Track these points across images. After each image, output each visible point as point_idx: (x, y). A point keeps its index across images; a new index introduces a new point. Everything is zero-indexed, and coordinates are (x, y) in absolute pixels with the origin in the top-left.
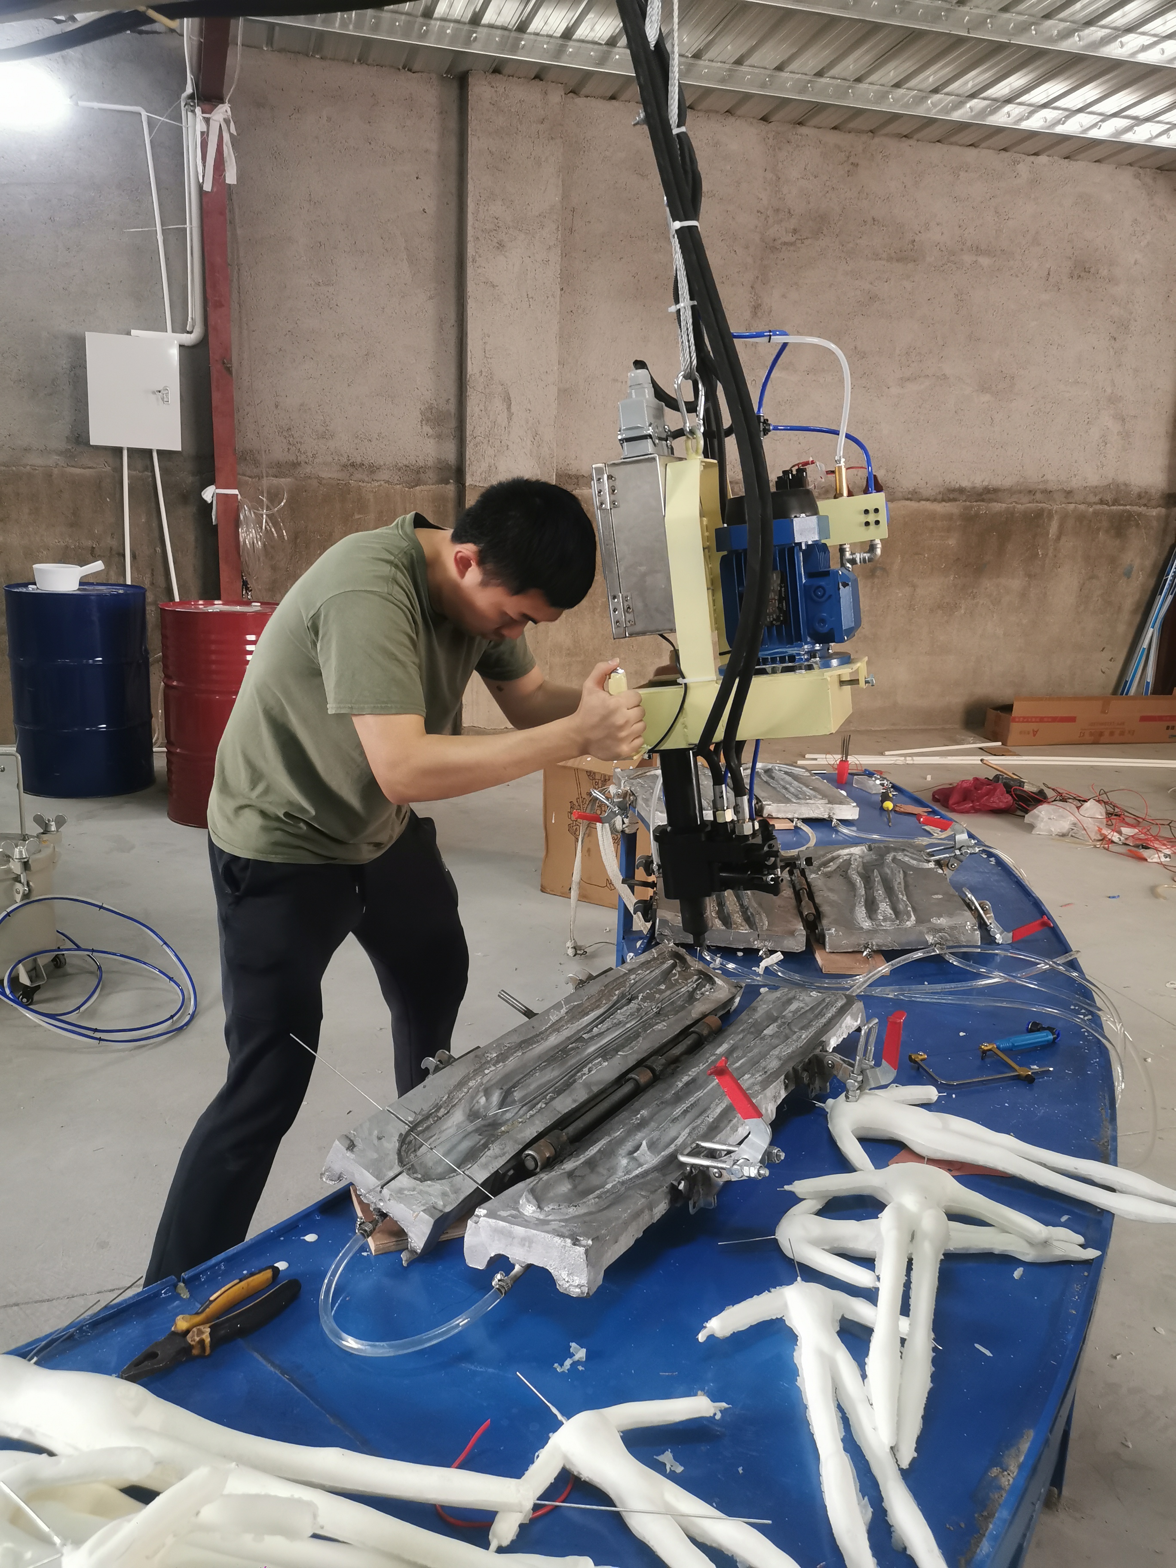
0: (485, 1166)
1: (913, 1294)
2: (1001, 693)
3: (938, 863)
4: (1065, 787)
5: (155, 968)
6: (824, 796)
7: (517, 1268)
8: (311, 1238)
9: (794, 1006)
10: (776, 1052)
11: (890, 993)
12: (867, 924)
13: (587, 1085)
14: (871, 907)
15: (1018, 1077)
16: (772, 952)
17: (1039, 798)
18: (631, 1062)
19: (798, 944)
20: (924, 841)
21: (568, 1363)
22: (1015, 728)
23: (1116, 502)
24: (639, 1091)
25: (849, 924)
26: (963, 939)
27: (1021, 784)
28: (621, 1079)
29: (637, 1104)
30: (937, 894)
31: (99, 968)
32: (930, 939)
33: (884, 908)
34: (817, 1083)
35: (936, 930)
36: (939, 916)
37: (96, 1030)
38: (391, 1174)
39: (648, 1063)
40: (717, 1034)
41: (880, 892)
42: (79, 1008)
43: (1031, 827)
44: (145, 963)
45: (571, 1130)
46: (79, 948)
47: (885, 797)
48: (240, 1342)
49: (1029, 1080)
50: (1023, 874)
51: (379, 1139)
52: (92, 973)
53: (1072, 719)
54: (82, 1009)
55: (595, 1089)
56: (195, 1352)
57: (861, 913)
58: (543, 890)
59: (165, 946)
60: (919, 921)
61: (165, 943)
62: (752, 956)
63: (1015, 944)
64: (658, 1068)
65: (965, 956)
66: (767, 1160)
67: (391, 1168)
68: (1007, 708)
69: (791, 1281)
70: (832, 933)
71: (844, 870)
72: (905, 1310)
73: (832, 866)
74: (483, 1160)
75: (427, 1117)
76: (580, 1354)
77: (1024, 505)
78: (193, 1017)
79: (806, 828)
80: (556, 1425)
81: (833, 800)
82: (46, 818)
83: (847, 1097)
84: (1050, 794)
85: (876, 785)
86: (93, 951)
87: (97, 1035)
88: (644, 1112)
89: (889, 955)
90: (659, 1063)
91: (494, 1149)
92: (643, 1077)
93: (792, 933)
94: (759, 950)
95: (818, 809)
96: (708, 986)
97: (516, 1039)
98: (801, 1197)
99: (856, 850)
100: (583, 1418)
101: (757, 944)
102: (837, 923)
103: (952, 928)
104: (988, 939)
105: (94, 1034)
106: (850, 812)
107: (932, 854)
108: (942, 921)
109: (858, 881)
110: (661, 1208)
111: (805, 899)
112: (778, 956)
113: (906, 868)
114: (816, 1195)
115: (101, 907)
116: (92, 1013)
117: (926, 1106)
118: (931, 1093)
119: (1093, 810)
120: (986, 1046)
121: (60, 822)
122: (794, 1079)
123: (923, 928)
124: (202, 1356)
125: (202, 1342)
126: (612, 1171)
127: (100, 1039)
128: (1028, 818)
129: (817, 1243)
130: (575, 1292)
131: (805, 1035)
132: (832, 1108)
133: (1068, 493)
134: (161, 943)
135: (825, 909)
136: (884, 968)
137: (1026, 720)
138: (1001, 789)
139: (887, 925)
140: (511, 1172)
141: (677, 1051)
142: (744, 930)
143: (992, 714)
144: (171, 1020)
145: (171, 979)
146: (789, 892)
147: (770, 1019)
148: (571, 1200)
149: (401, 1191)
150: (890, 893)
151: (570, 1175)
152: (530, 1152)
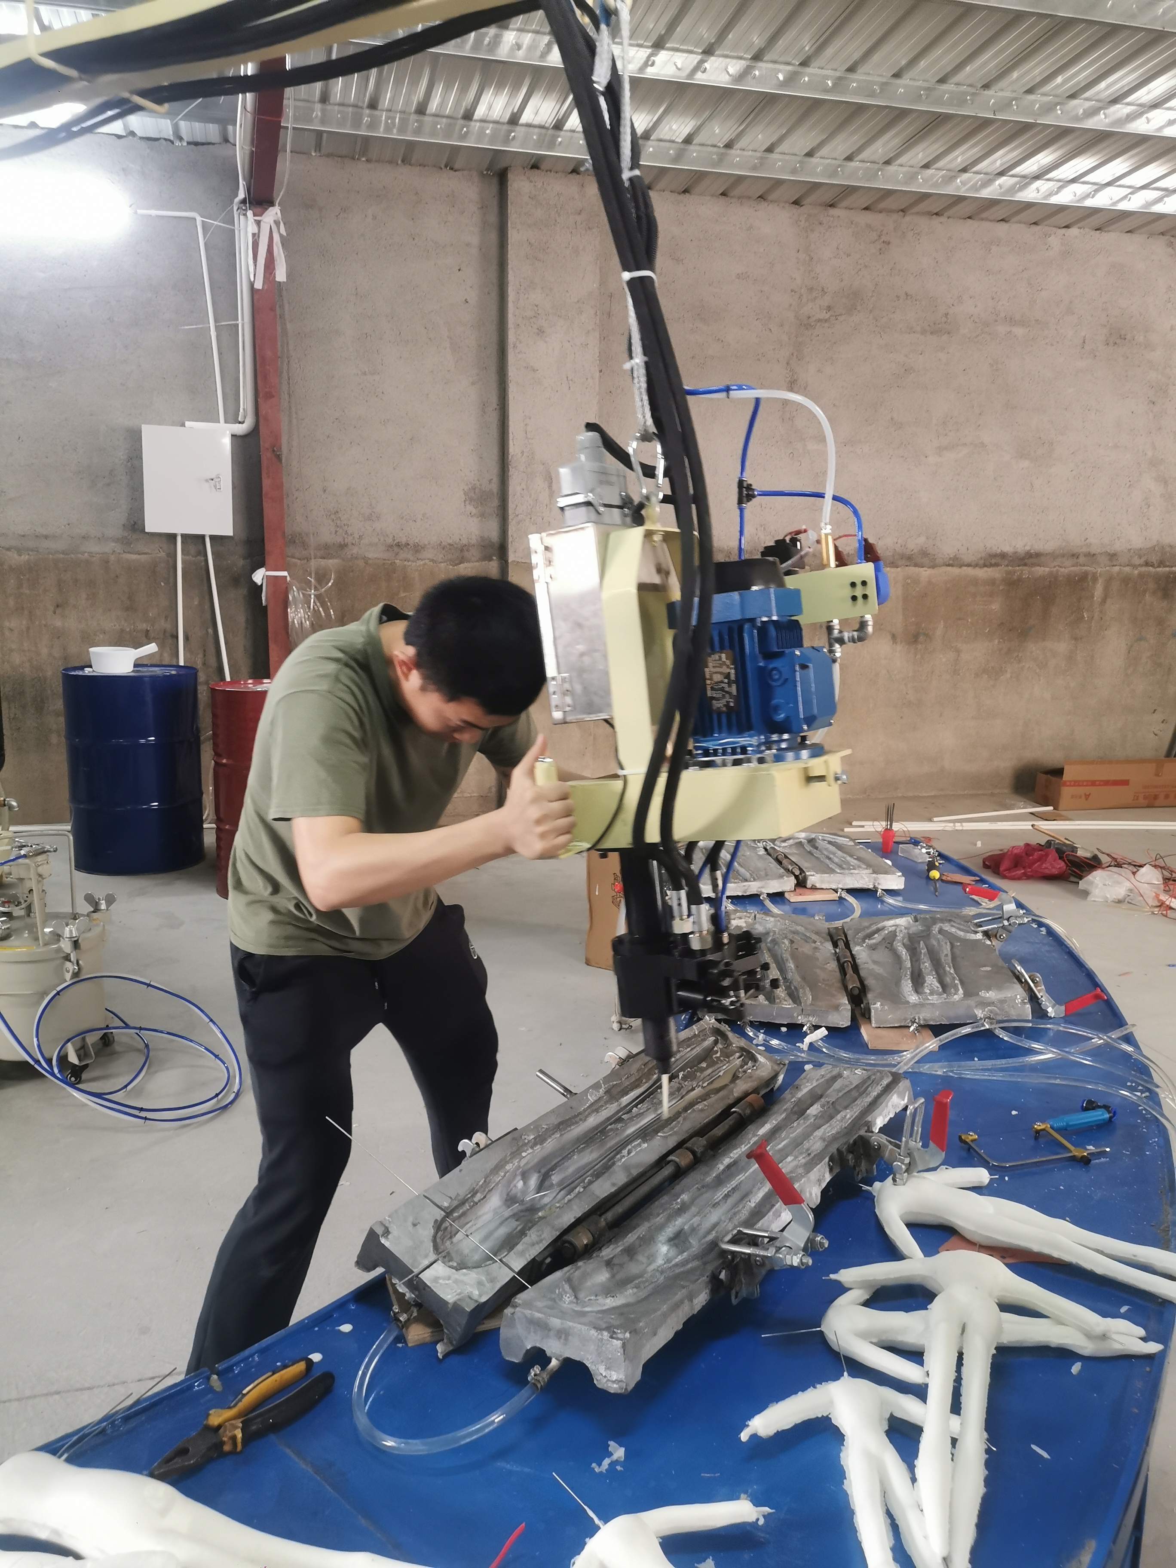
0: (522, 1254)
1: (963, 1391)
2: (1052, 757)
3: (986, 934)
4: (1119, 852)
5: (201, 1045)
6: (869, 866)
7: (554, 1363)
8: (346, 1328)
9: (838, 1085)
10: (819, 1133)
11: (939, 1069)
12: (913, 998)
13: (626, 1168)
14: (918, 981)
15: (1073, 1159)
16: (817, 1027)
17: (1093, 864)
18: (672, 1143)
19: (843, 1019)
20: (971, 911)
21: (606, 1462)
22: (1067, 793)
23: (1161, 563)
24: (679, 1174)
25: (894, 997)
26: (1014, 1014)
27: (1074, 849)
28: (662, 1161)
29: (678, 1188)
30: (985, 966)
31: (147, 1046)
32: (979, 1013)
33: (931, 981)
34: (863, 1166)
35: (983, 1004)
36: (988, 989)
37: (141, 1109)
38: (426, 1262)
39: (688, 1145)
40: (760, 1113)
41: (926, 965)
42: (126, 1086)
43: (1085, 894)
44: (191, 1041)
45: (610, 1216)
46: (127, 1026)
47: (931, 866)
48: (273, 1437)
49: (1085, 1161)
50: (1076, 944)
51: (414, 1225)
52: (139, 1050)
53: (1125, 783)
54: (129, 1087)
55: (635, 1172)
56: (227, 1448)
57: (907, 986)
58: (588, 963)
59: (211, 1024)
60: (968, 994)
61: (211, 1020)
62: (795, 1031)
63: (1068, 1019)
64: (699, 1150)
65: (1016, 1031)
66: (810, 1248)
67: (426, 1256)
68: (1058, 772)
69: (837, 1377)
70: (876, 1006)
71: (889, 941)
72: (956, 1407)
73: (877, 938)
74: (520, 1247)
75: (463, 1203)
76: (619, 1453)
77: (1068, 568)
78: (237, 1095)
79: (850, 899)
80: (593, 1530)
81: (877, 870)
82: (96, 897)
83: (894, 1180)
84: (1104, 859)
85: (921, 854)
86: (141, 1029)
87: (143, 1114)
88: (685, 1197)
89: (937, 1030)
90: (700, 1144)
91: (532, 1235)
92: (683, 1159)
93: (836, 1008)
94: (803, 1026)
95: (862, 879)
96: (750, 1064)
97: (555, 1120)
98: (847, 1285)
99: (902, 921)
100: (621, 1522)
101: (800, 1020)
102: (882, 996)
103: (1003, 1001)
104: (1039, 1013)
105: (140, 1113)
106: (895, 881)
107: (979, 925)
108: (991, 995)
109: (904, 953)
110: (702, 1299)
111: (850, 971)
112: (822, 1032)
113: (952, 939)
114: (864, 1284)
115: (149, 985)
116: (139, 1092)
117: (978, 1189)
118: (981, 1175)
119: (1150, 876)
120: (1039, 1126)
121: (110, 900)
122: (838, 1160)
123: (971, 1002)
124: (233, 1452)
125: (234, 1438)
126: (651, 1258)
127: (146, 1118)
128: (1082, 885)
129: (864, 1335)
130: (614, 1388)
131: (849, 1115)
132: (880, 1191)
133: (1113, 556)
134: (208, 1020)
135: (870, 982)
136: (932, 1044)
137: (1077, 783)
138: (1053, 855)
139: (934, 999)
140: (548, 1260)
141: (719, 1131)
142: (788, 1005)
143: (1042, 778)
144: (216, 1099)
145: (216, 1056)
146: (833, 965)
147: (815, 1097)
148: (608, 1291)
149: (436, 1279)
150: (937, 965)
151: (609, 1263)
152: (566, 1238)
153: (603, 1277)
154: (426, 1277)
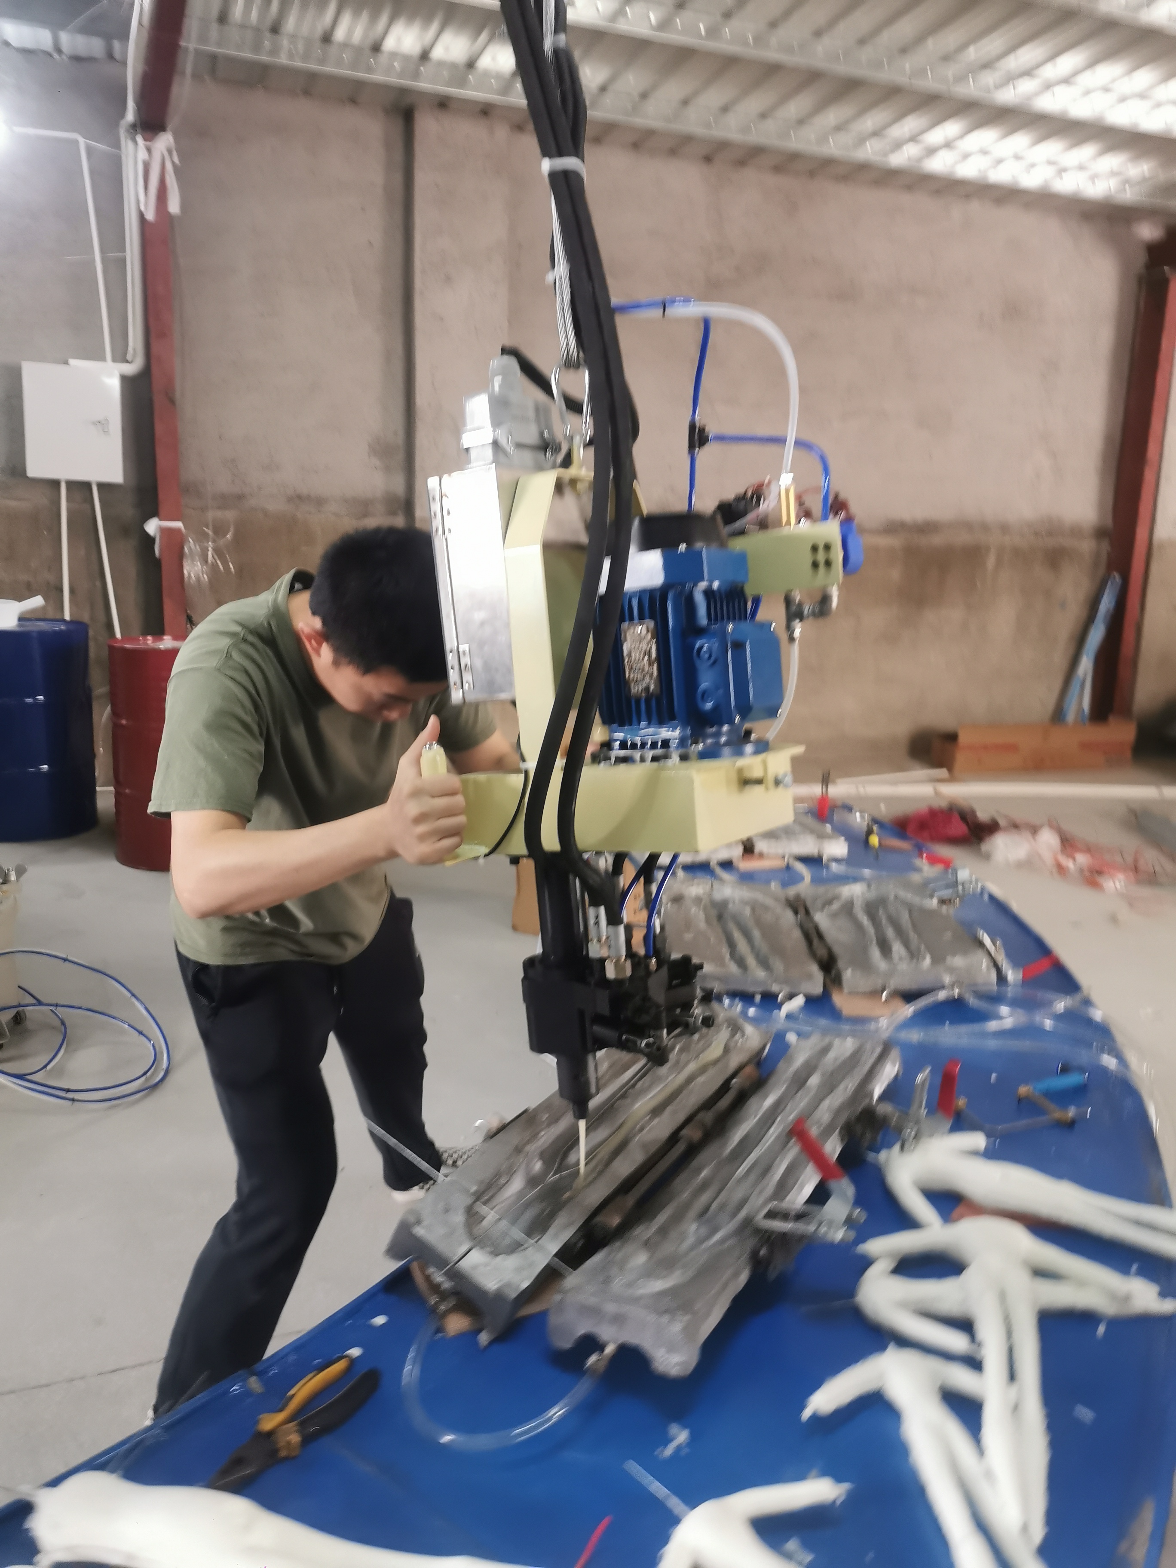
0: (555, 1237)
1: (1017, 1359)
2: (947, 722)
3: (942, 902)
4: (1018, 816)
5: (123, 1021)
6: (812, 831)
7: (610, 1349)
12: (883, 965)
13: (644, 1146)
14: (885, 948)
15: (1059, 1122)
16: (791, 997)
17: (992, 828)
18: (681, 1117)
19: (816, 984)
21: (670, 1448)
22: (961, 758)
23: (1049, 535)
24: (694, 1149)
25: (864, 965)
27: (973, 812)
28: (674, 1138)
30: (945, 931)
31: (63, 1023)
33: (898, 948)
34: (868, 1135)
35: (951, 970)
36: (954, 955)
37: (68, 1091)
38: (462, 1250)
39: (697, 1119)
41: (890, 933)
42: (45, 1066)
43: (987, 857)
44: (114, 1018)
45: (635, 1194)
46: (40, 1003)
48: (329, 1439)
49: (1071, 1125)
50: (1016, 906)
51: (448, 1212)
52: (54, 1028)
54: (49, 1067)
56: (285, 1453)
57: (875, 953)
59: (134, 999)
60: (938, 960)
61: (133, 995)
64: (708, 1124)
66: (849, 1222)
67: (462, 1244)
68: (951, 738)
69: (882, 1348)
70: (848, 975)
71: (848, 907)
72: (1012, 1376)
73: (836, 906)
74: (553, 1229)
76: (683, 1436)
77: (963, 538)
78: (166, 1073)
79: (800, 867)
80: (676, 1521)
81: (821, 836)
82: (5, 868)
84: (1002, 822)
86: (57, 1005)
87: (70, 1095)
88: (704, 1173)
89: (909, 997)
92: (692, 1133)
93: (810, 977)
94: (778, 994)
95: (807, 846)
98: (874, 1257)
99: (858, 888)
100: (707, 1510)
101: (775, 988)
102: (851, 964)
103: (969, 967)
104: (1001, 979)
105: (66, 1094)
106: (838, 849)
108: (958, 961)
109: (865, 921)
110: (743, 1278)
111: (816, 941)
112: (799, 1001)
113: (909, 906)
116: (60, 1072)
118: (978, 1140)
119: (1048, 839)
120: (1023, 1090)
121: (20, 871)
122: (847, 1131)
123: (940, 969)
124: (292, 1457)
126: (682, 1238)
127: (73, 1100)
128: (985, 847)
129: (901, 1306)
130: (674, 1372)
131: (849, 1086)
133: (1005, 528)
134: (128, 994)
135: (837, 950)
138: (956, 819)
139: (903, 966)
140: (580, 1244)
141: (723, 1104)
143: (937, 743)
144: (143, 1078)
145: (141, 1033)
146: (797, 934)
147: (809, 1069)
148: (649, 1273)
149: (475, 1267)
150: (900, 933)
151: (647, 1243)
152: (598, 1219)
153: (641, 1259)
154: (465, 1264)
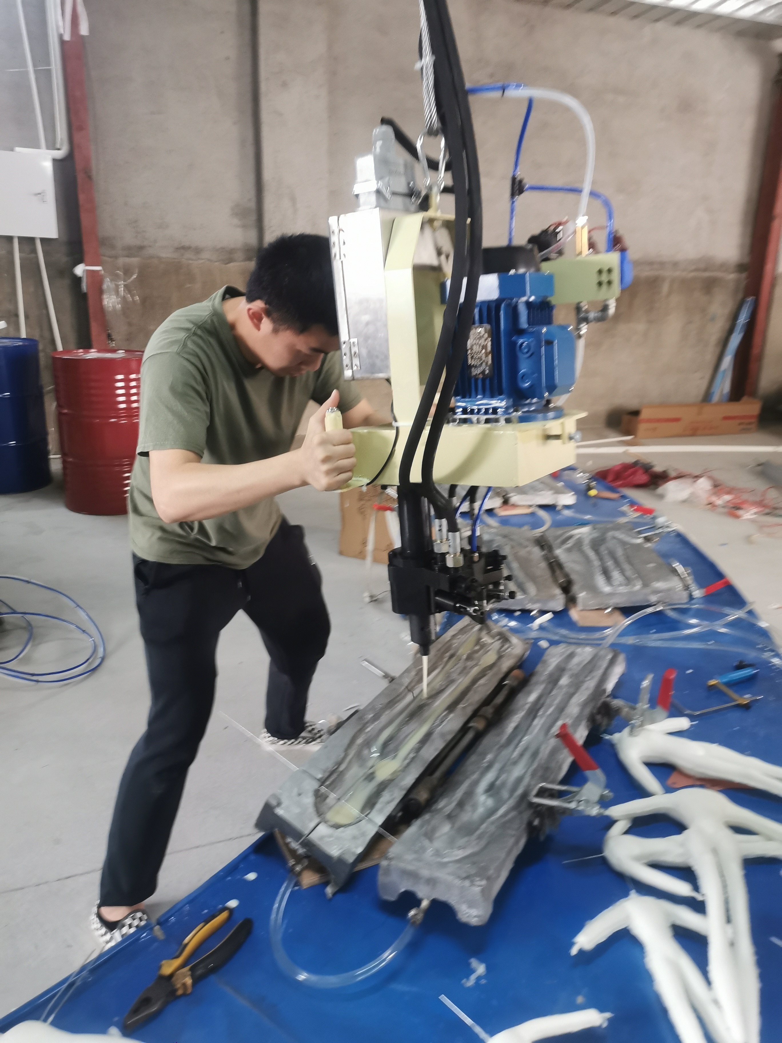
0: (381, 811)
1: (731, 906)
2: (631, 403)
4: (682, 468)
5: (72, 624)
6: (551, 488)
8: (252, 876)
9: (576, 660)
11: (631, 640)
12: (607, 589)
13: (442, 735)
14: (607, 576)
15: (739, 706)
17: (665, 477)
18: (469, 711)
19: (558, 603)
20: (623, 520)
22: (642, 428)
24: (479, 736)
25: (593, 588)
26: (676, 599)
27: (652, 467)
28: (465, 729)
29: (480, 749)
30: (650, 563)
31: (30, 626)
32: (654, 599)
33: (617, 575)
35: (656, 592)
37: (33, 675)
38: (312, 825)
39: (481, 713)
40: (524, 684)
41: (610, 564)
42: (16, 658)
43: (662, 496)
44: (65, 621)
46: (14, 612)
47: (588, 487)
48: (213, 978)
49: (747, 707)
52: (24, 628)
53: (677, 420)
54: (19, 658)
56: (180, 992)
57: (600, 581)
58: (341, 553)
59: (79, 609)
60: (646, 585)
61: (78, 606)
62: (527, 615)
63: (708, 599)
65: (679, 611)
67: (311, 820)
68: (636, 413)
69: (625, 893)
70: (582, 596)
71: (579, 544)
73: (570, 543)
74: (378, 806)
75: (331, 773)
77: (646, 273)
78: (103, 659)
79: (542, 514)
81: (558, 492)
83: (631, 730)
84: (672, 474)
85: (580, 478)
86: (26, 613)
87: (32, 678)
89: (627, 611)
90: (489, 711)
91: (385, 796)
92: (479, 724)
93: (553, 597)
95: (547, 498)
96: (507, 645)
97: (385, 701)
99: (585, 530)
101: (529, 606)
102: (583, 588)
106: (568, 499)
107: (640, 532)
108: (660, 585)
109: (591, 554)
110: (522, 840)
111: (557, 570)
112: (549, 616)
114: (626, 817)
115: (28, 582)
116: (27, 661)
117: (683, 734)
118: (683, 723)
119: (704, 484)
120: (712, 682)
123: (647, 590)
124: (184, 995)
125: (184, 985)
127: (37, 681)
128: (660, 490)
129: (638, 859)
132: (619, 741)
133: (675, 264)
134: (75, 606)
135: (573, 577)
136: (627, 621)
137: (649, 421)
139: (622, 589)
140: (400, 814)
141: (499, 699)
142: (519, 595)
143: (626, 418)
144: (87, 664)
145: (85, 632)
146: (543, 565)
147: (560, 670)
148: (454, 842)
149: (322, 838)
150: (617, 563)
151: (450, 817)
152: (412, 796)
153: (445, 829)
154: (314, 836)
